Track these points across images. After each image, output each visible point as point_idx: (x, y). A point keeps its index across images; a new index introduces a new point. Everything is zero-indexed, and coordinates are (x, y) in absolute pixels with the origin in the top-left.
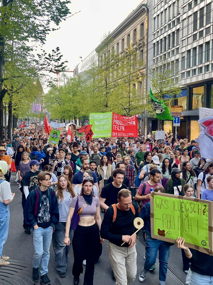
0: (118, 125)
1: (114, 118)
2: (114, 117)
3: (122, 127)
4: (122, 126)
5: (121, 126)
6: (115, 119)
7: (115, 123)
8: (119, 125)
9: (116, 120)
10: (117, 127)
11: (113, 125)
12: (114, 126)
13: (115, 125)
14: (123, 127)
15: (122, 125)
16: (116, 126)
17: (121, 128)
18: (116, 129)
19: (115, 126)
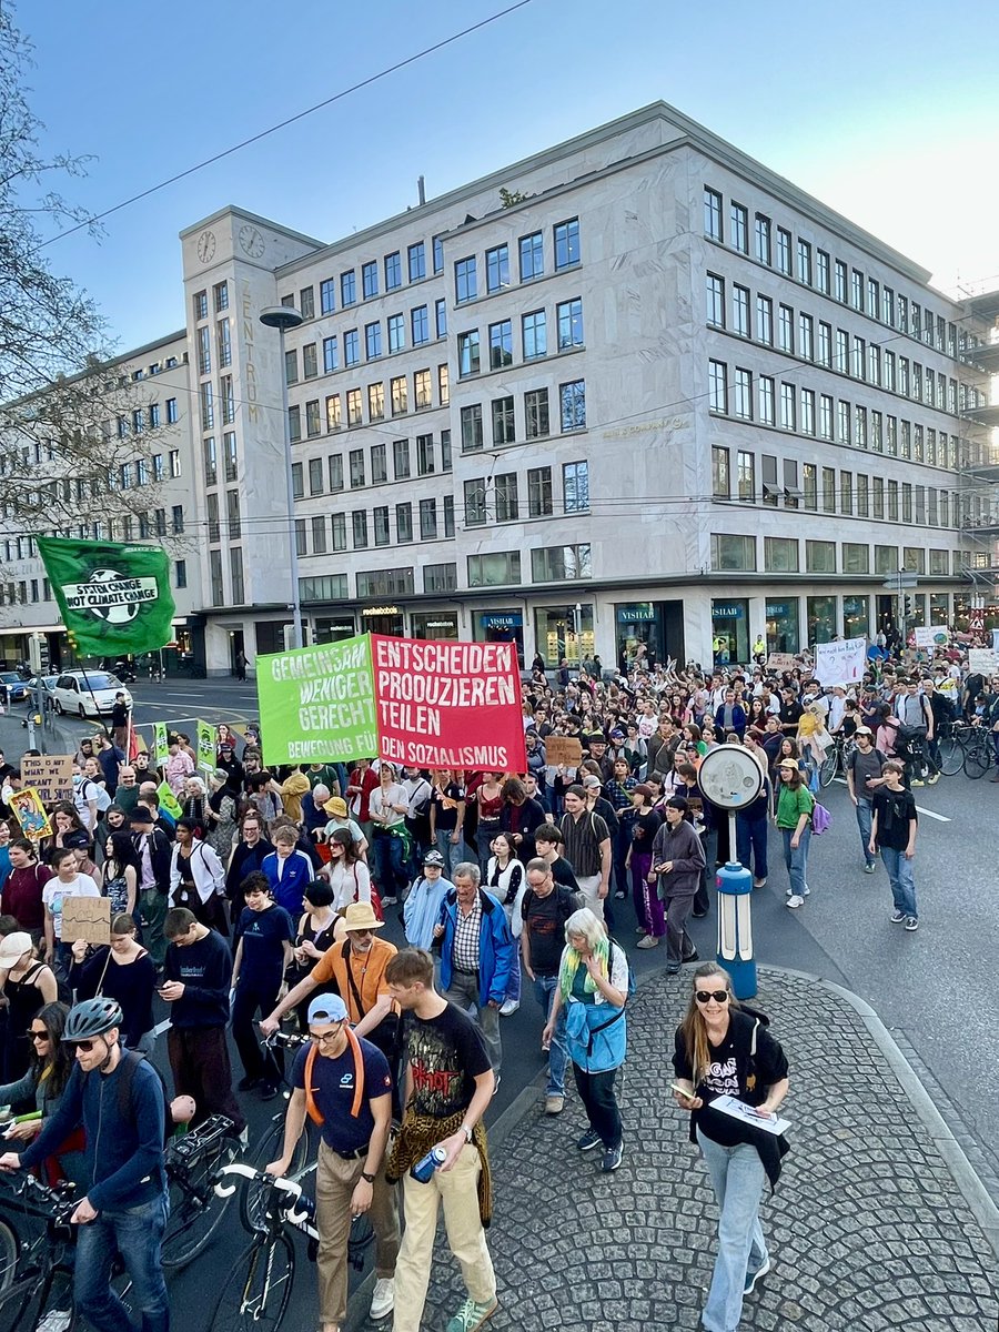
0: (402, 701)
1: (381, 664)
2: (380, 659)
3: (425, 714)
4: (424, 709)
5: (420, 709)
6: (389, 670)
7: (387, 688)
8: (406, 703)
9: (393, 674)
10: (397, 710)
11: (381, 702)
12: (384, 708)
13: (390, 700)
14: (430, 711)
15: (425, 703)
16: (393, 704)
17: (420, 719)
18: (397, 720)
19: (388, 707)
